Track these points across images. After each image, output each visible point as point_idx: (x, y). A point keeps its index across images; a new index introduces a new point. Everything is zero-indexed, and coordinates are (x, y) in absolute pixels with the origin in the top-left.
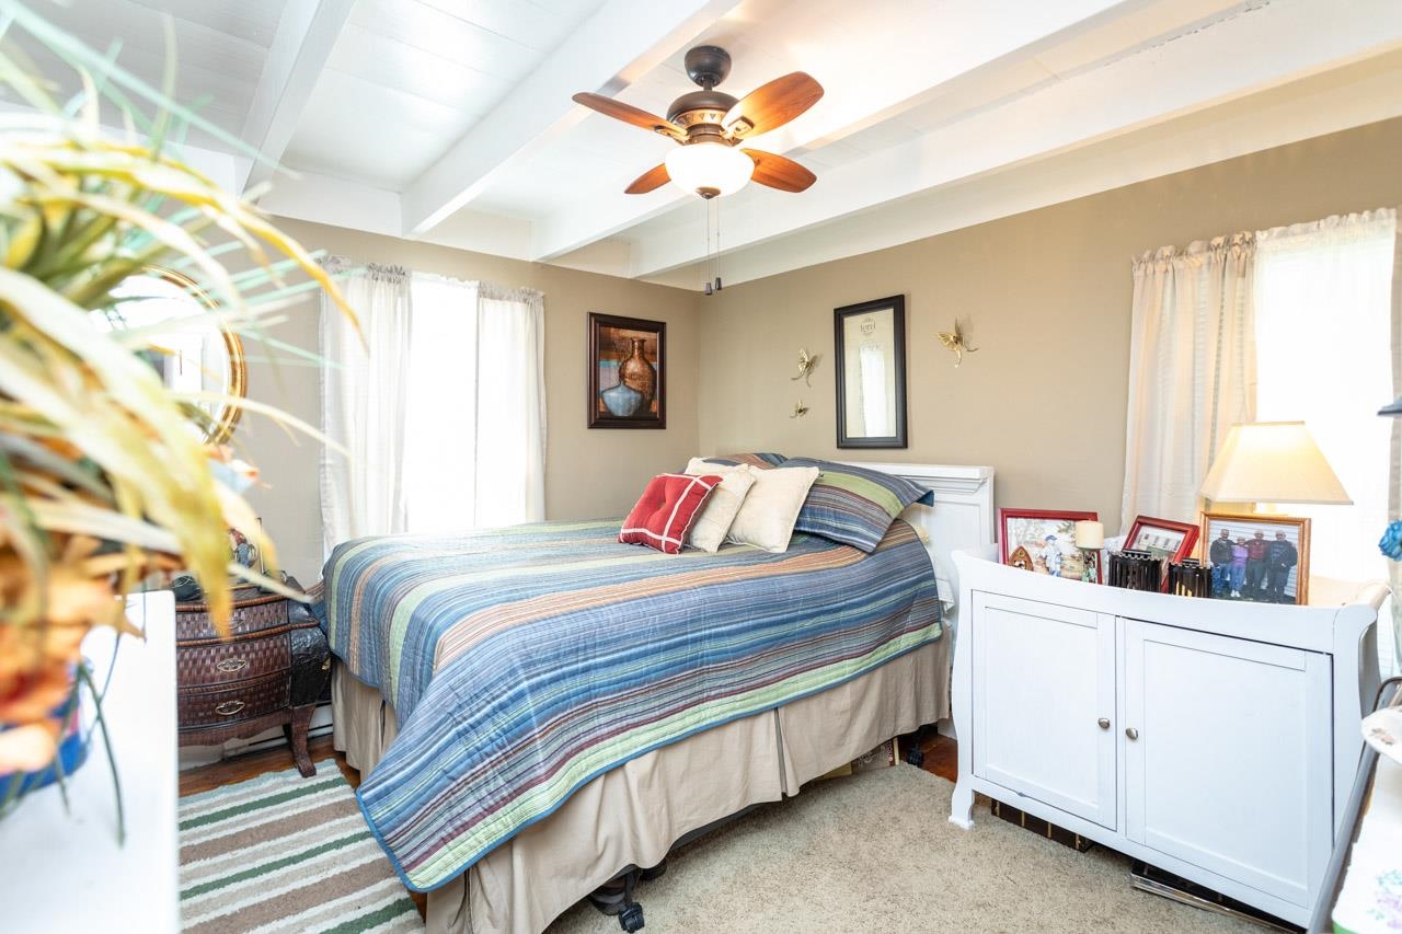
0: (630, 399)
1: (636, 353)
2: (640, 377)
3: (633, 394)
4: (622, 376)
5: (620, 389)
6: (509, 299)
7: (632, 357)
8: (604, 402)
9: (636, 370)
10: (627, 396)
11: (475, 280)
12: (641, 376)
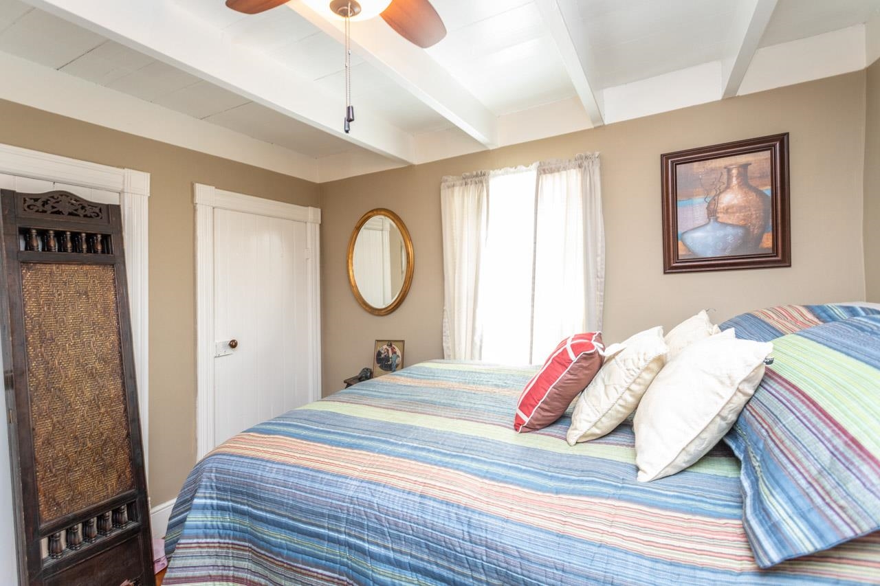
0: (725, 236)
1: (734, 181)
2: (741, 208)
3: (730, 230)
4: (712, 213)
5: (709, 228)
6: (565, 169)
7: (728, 187)
8: (685, 244)
9: (735, 202)
10: (721, 233)
11: (536, 161)
12: (745, 207)
